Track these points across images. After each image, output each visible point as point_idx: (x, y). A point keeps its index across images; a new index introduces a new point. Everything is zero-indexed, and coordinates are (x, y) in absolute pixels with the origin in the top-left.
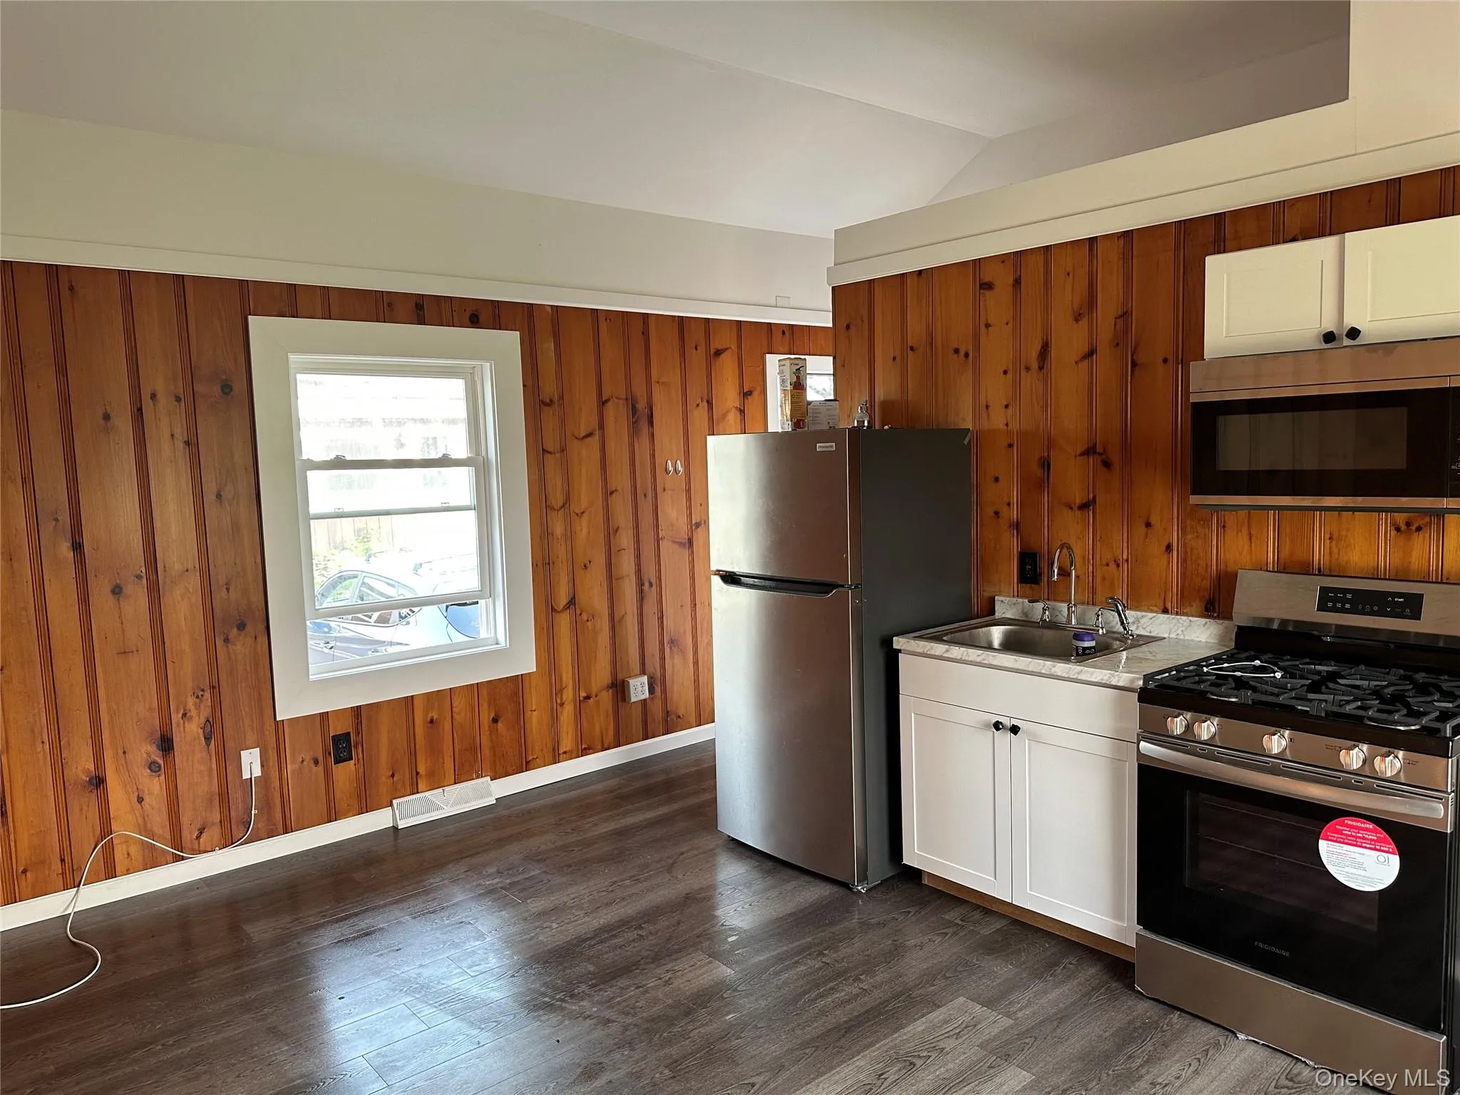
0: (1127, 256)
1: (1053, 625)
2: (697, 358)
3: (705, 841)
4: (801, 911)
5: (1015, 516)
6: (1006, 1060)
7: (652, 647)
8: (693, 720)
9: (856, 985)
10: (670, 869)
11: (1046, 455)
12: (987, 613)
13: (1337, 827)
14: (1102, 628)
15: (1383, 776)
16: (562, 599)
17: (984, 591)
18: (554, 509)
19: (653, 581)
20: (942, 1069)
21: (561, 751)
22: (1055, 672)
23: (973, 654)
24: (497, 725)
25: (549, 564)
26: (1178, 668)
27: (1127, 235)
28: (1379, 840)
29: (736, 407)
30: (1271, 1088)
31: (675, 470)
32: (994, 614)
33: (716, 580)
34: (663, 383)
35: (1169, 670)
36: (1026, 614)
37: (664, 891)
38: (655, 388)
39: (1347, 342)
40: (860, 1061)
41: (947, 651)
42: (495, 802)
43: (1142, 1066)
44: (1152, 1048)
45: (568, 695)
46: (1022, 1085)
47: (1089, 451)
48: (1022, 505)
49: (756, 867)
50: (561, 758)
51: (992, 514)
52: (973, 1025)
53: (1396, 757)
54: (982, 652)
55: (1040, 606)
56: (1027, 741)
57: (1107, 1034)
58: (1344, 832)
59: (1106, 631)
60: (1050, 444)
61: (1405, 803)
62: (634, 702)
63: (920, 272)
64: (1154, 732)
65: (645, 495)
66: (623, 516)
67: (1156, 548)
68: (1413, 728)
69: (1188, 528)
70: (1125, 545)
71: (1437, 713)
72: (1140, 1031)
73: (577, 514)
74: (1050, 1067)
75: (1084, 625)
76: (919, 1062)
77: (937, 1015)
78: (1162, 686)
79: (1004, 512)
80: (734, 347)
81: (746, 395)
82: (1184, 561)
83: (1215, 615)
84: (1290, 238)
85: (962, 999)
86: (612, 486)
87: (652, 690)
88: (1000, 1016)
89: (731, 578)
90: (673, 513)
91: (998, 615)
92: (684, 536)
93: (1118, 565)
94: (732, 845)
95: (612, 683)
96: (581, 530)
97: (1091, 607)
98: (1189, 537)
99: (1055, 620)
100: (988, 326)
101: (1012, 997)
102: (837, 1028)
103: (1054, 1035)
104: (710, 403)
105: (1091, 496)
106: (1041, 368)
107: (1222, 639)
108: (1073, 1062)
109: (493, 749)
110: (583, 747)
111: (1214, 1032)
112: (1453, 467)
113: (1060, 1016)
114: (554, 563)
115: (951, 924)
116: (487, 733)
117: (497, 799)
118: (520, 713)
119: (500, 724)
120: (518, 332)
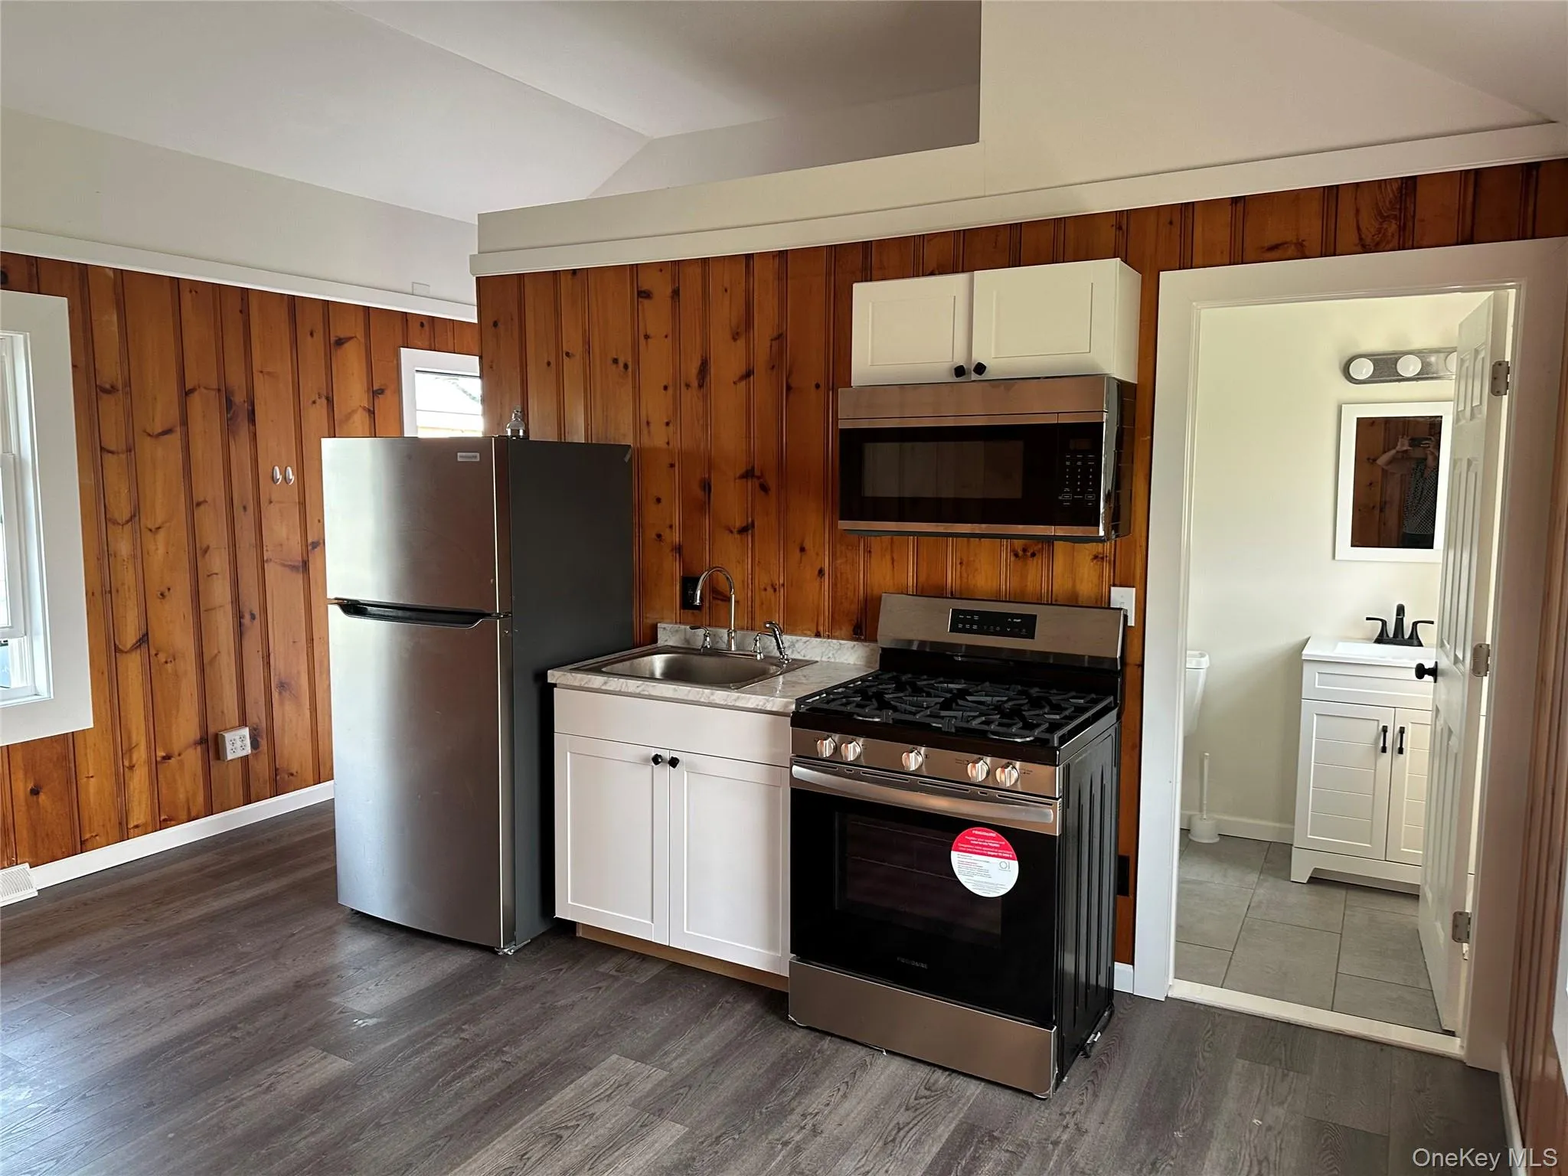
0: (782, 276)
1: (714, 652)
2: (312, 348)
3: (325, 918)
4: (438, 984)
5: (677, 540)
6: (659, 1116)
7: (255, 694)
8: (310, 777)
9: (498, 1058)
10: (275, 955)
11: (707, 476)
12: (649, 642)
13: (967, 837)
14: (760, 653)
15: (1003, 787)
16: (130, 635)
17: (646, 618)
18: (119, 524)
19: (256, 612)
20: (591, 1137)
21: (131, 825)
22: (714, 700)
23: (632, 685)
24: (38, 798)
25: (110, 592)
26: (829, 691)
27: (782, 255)
28: (1002, 847)
29: (364, 408)
30: (912, 1100)
31: (285, 478)
32: (657, 642)
33: (335, 613)
34: (269, 373)
35: (819, 693)
36: (687, 641)
37: (271, 980)
38: (258, 380)
39: (974, 377)
40: (499, 1144)
41: (605, 683)
42: (36, 894)
43: (793, 1098)
44: (803, 1079)
45: (140, 755)
46: (675, 1139)
47: (748, 474)
48: (685, 528)
49: (387, 940)
50: (131, 835)
51: (655, 537)
52: (625, 1085)
53: (1014, 767)
54: (642, 682)
55: (701, 632)
56: (685, 773)
57: (761, 1072)
58: (972, 842)
59: (764, 656)
60: (710, 465)
61: (1020, 811)
62: (232, 760)
63: (574, 272)
64: (804, 756)
65: (245, 508)
66: (213, 532)
67: (810, 573)
68: (1028, 739)
69: (838, 554)
70: (781, 569)
71: (1047, 725)
72: (793, 1062)
73: (151, 530)
74: (704, 1114)
75: (742, 650)
76: (565, 1134)
77: (586, 1080)
78: (813, 710)
79: (666, 534)
80: (360, 334)
81: (376, 393)
82: (835, 585)
83: (863, 638)
84: (928, 272)
85: (614, 1057)
86: (198, 496)
87: (255, 744)
88: (655, 1069)
89: (353, 608)
90: (281, 531)
91: (661, 642)
92: (297, 557)
93: (775, 590)
94: (356, 919)
95: (201, 738)
96: (157, 549)
97: (750, 632)
98: (839, 562)
99: (715, 646)
100: (647, 337)
101: (668, 1046)
102: (475, 1111)
103: (708, 1081)
104: (330, 401)
105: (750, 519)
106: (701, 386)
107: (869, 663)
108: (727, 1106)
109: (33, 829)
110: (162, 818)
111: (862, 1052)
112: (1060, 498)
113: (714, 1060)
114: (117, 591)
115: (605, 976)
116: (24, 809)
117: (38, 890)
118: (72, 780)
119: (42, 797)
120: (66, 299)
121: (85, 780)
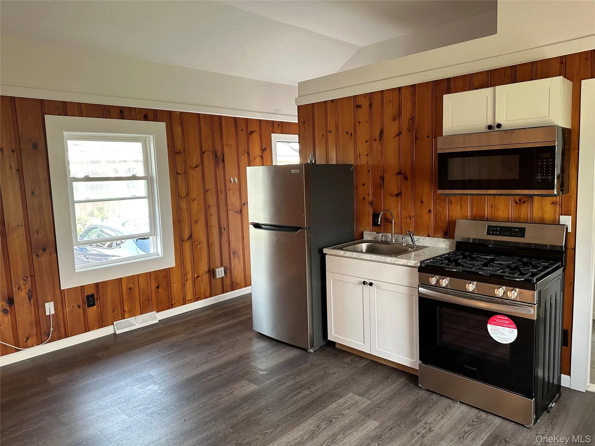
0: (413, 94)
1: (386, 242)
2: (242, 135)
3: (249, 335)
4: (287, 361)
5: (371, 199)
6: (368, 417)
7: (225, 255)
8: (243, 284)
9: (309, 390)
10: (233, 347)
11: (382, 174)
12: (360, 238)
13: (494, 319)
14: (404, 243)
15: (511, 299)
16: (186, 236)
17: (359, 229)
18: (182, 198)
19: (226, 228)
20: (343, 422)
21: (187, 300)
22: (386, 261)
23: (355, 255)
24: (158, 290)
25: (180, 221)
26: (434, 258)
27: (413, 86)
28: (510, 323)
29: (260, 156)
30: (471, 422)
31: (234, 181)
32: (363, 238)
33: (251, 227)
34: (228, 145)
35: (430, 259)
36: (375, 238)
37: (231, 355)
38: (225, 147)
39: (496, 129)
40: (310, 421)
41: (344, 254)
42: (158, 322)
43: (421, 416)
44: (425, 409)
45: (189, 276)
46: (375, 427)
47: (399, 173)
48: (374, 194)
49: (268, 344)
50: (187, 303)
51: (362, 198)
52: (355, 404)
53: (516, 291)
54: (358, 254)
55: (380, 235)
56: (376, 288)
57: (408, 404)
58: (497, 321)
59: (406, 244)
60: (384, 171)
61: (519, 309)
62: (218, 278)
63: (332, 100)
64: (424, 284)
65: (222, 192)
66: (212, 200)
67: (425, 211)
68: (522, 279)
69: (437, 203)
70: (413, 210)
71: (531, 274)
72: (420, 402)
73: (192, 200)
74: (386, 419)
75: (398, 242)
76: (334, 420)
77: (341, 401)
78: (427, 265)
79: (367, 198)
80: (258, 130)
81: (263, 150)
82: (436, 216)
83: (448, 237)
84: (475, 88)
85: (351, 394)
86: (207, 188)
87: (225, 273)
88: (366, 400)
89: (257, 226)
90: (233, 200)
91: (365, 239)
92: (238, 208)
93: (410, 218)
94: (259, 335)
95: (209, 271)
96: (194, 206)
97: (400, 235)
98: (437, 207)
99: (386, 240)
100: (359, 123)
101: (371, 392)
102: (301, 408)
103: (387, 406)
104: (248, 153)
105: (400, 191)
106: (380, 140)
107: (451, 247)
108: (395, 416)
109: (157, 300)
110: (196, 297)
111: (449, 401)
112: (536, 178)
113: (389, 398)
114: (182, 221)
115: (347, 363)
116: (154, 293)
117: (159, 321)
118: (169, 284)
119: (160, 289)
120: (165, 123)
121: (173, 284)
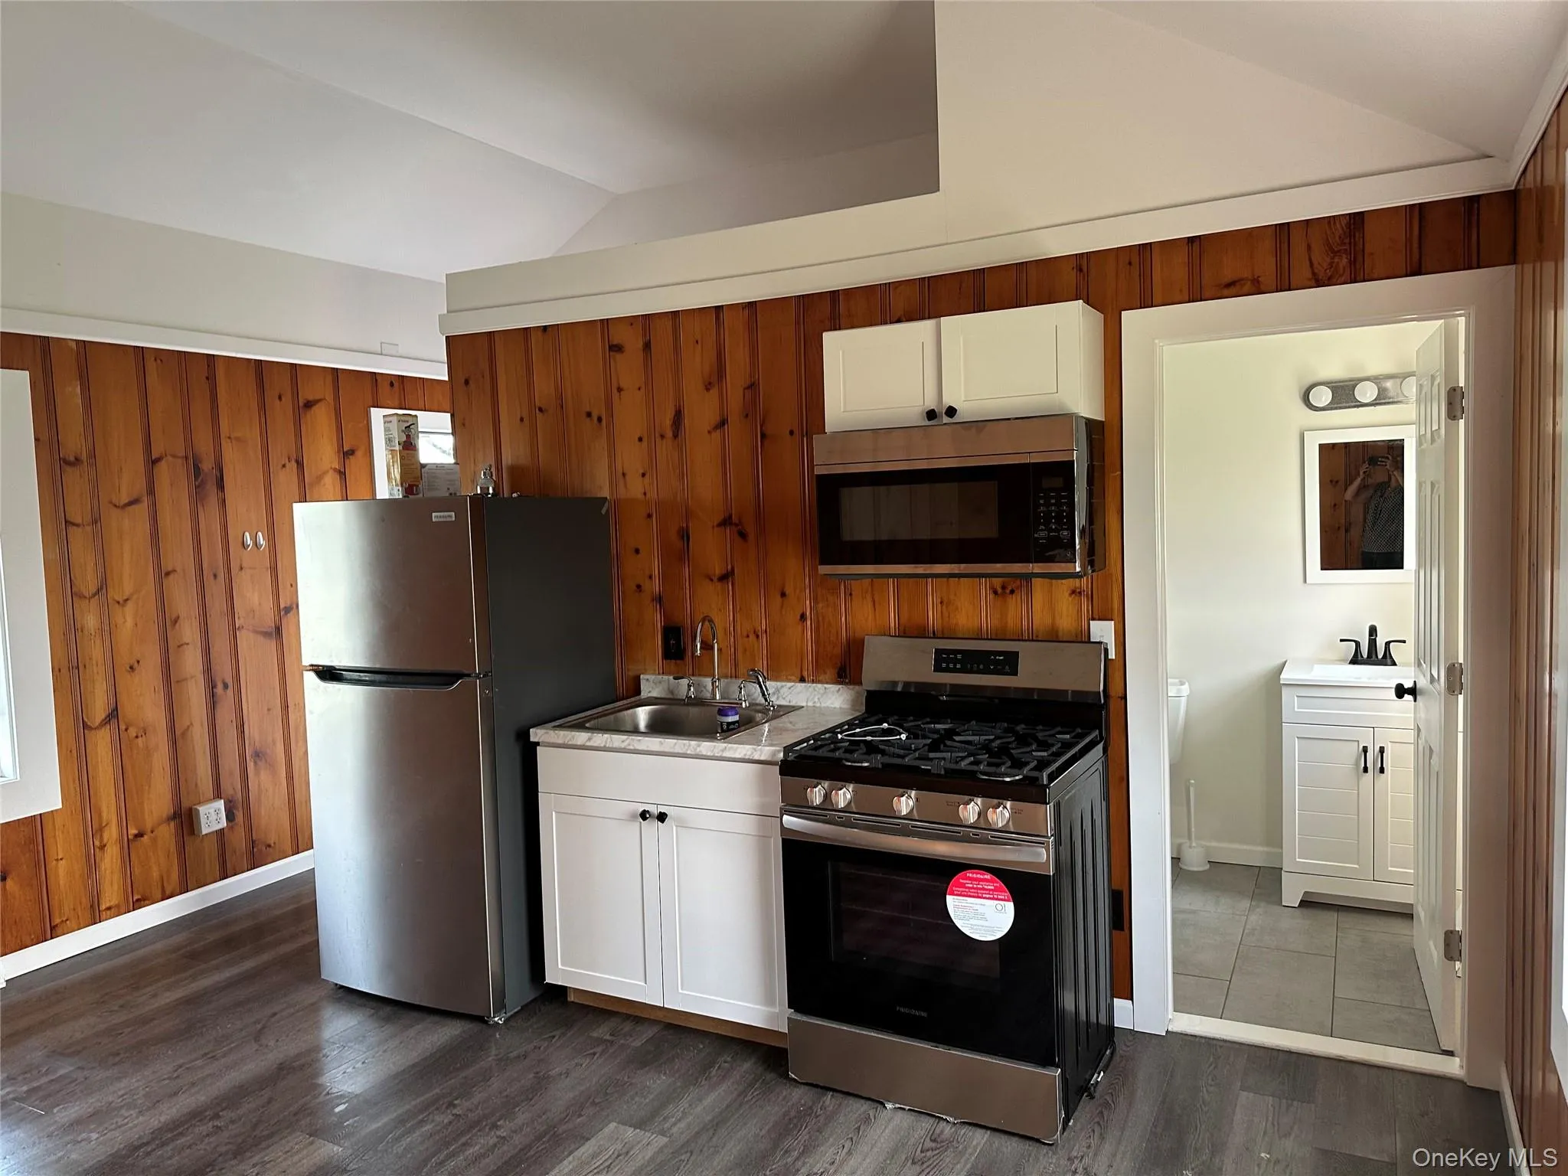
0: (752, 325)
1: (699, 702)
2: (281, 412)
3: (306, 995)
4: (425, 1059)
5: (657, 589)
7: (230, 762)
8: (288, 847)
9: (492, 1133)
10: (257, 1037)
11: (685, 525)
12: (633, 693)
13: (961, 881)
14: (745, 701)
15: (996, 827)
16: (99, 710)
17: (629, 670)
18: (85, 597)
19: (229, 681)
21: (103, 907)
22: (700, 751)
23: (617, 740)
24: (5, 885)
25: (78, 668)
26: (816, 737)
27: (751, 305)
28: (996, 889)
29: (335, 470)
30: (918, 1153)
31: (255, 543)
32: (640, 694)
33: (310, 678)
34: (238, 439)
35: (806, 740)
36: (671, 692)
37: (251, 1065)
38: (226, 446)
39: (946, 420)
41: (590, 739)
42: (4, 985)
43: (797, 1159)
44: (807, 1137)
45: (111, 833)
47: (726, 522)
48: (665, 577)
49: (373, 1015)
50: (102, 918)
51: (635, 588)
52: (625, 1153)
53: (1005, 807)
54: (626, 737)
55: (685, 682)
56: (675, 828)
57: (763, 1132)
58: (967, 885)
59: (749, 704)
60: (688, 514)
61: (1015, 851)
62: (206, 834)
63: (545, 328)
64: (795, 804)
65: (215, 576)
66: (183, 602)
67: (792, 618)
68: (1017, 778)
69: (819, 598)
70: (763, 615)
71: (1036, 762)
72: (795, 1121)
73: (118, 603)
75: (727, 699)
77: (586, 1150)
78: (801, 757)
79: (646, 585)
80: (330, 397)
81: (347, 454)
82: (818, 628)
83: (847, 681)
84: (896, 319)
85: (613, 1125)
86: (167, 566)
87: (230, 816)
88: (655, 1135)
89: (328, 674)
90: (252, 597)
91: (644, 694)
92: (269, 623)
93: (758, 636)
94: (341, 994)
95: (175, 813)
96: (125, 622)
97: (734, 680)
98: (820, 605)
99: (700, 696)
100: (620, 390)
101: (666, 1113)
103: (710, 1145)
104: (300, 464)
105: (729, 567)
106: (675, 436)
107: (854, 704)
108: (731, 1170)
110: (134, 898)
111: (864, 1106)
112: (1036, 535)
113: (715, 1122)
114: (85, 667)
115: (599, 1041)
117: (7, 981)
118: (40, 863)
119: (10, 882)
120: (28, 372)
121: (54, 862)
